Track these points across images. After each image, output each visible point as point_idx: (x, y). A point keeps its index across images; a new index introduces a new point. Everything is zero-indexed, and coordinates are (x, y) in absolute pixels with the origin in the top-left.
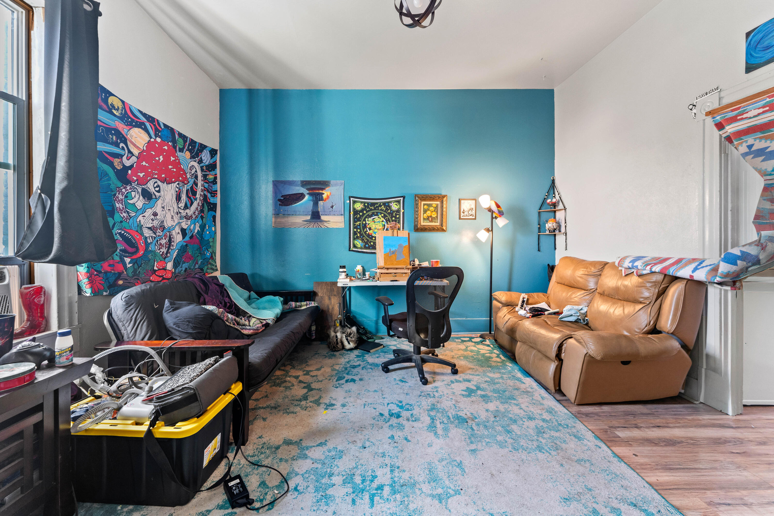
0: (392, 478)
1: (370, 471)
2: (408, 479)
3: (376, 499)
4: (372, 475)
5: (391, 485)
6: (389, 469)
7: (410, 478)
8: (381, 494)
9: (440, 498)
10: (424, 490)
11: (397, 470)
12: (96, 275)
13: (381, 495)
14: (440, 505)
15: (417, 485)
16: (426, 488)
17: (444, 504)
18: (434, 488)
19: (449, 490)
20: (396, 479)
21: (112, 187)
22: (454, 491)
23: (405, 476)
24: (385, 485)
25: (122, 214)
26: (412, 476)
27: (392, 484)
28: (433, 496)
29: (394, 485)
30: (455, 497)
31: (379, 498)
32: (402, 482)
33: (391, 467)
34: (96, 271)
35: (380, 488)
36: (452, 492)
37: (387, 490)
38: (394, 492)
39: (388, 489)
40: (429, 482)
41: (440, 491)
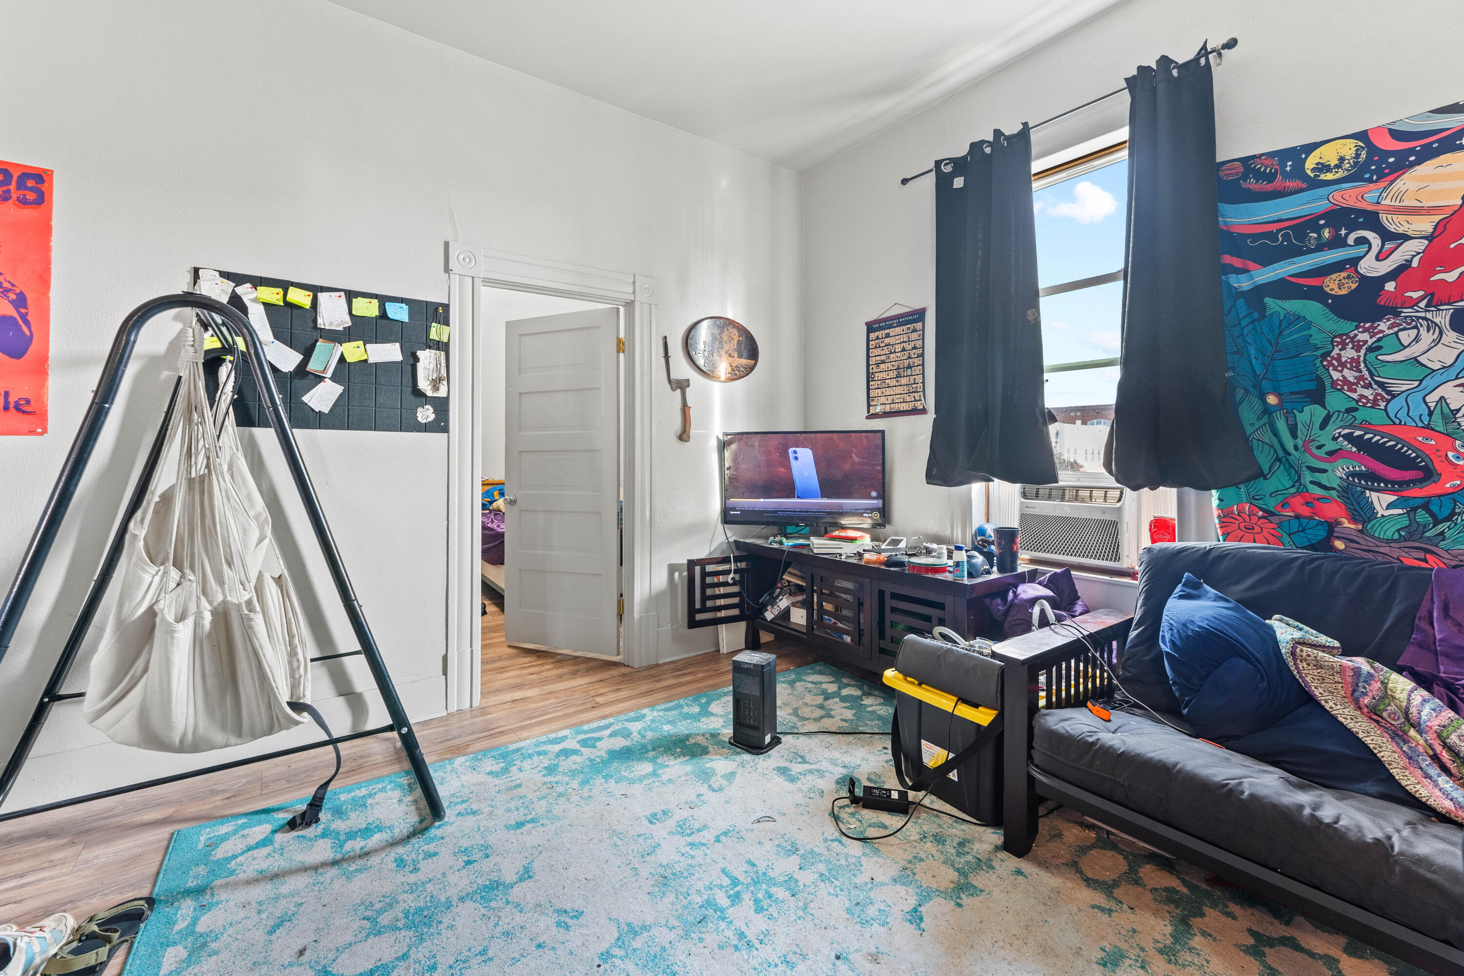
0: (731, 922)
1: (775, 915)
2: (703, 936)
3: (726, 881)
4: (767, 910)
5: (722, 909)
6: (751, 937)
7: (701, 940)
8: (727, 891)
9: (633, 931)
10: (665, 930)
11: (736, 942)
12: (1263, 517)
13: (724, 890)
14: (630, 920)
15: (682, 933)
16: (663, 936)
17: (623, 926)
18: (650, 943)
19: (622, 953)
20: (723, 925)
21: (1317, 338)
22: (613, 956)
23: (712, 939)
24: (733, 905)
25: (1355, 391)
26: (702, 945)
27: (722, 912)
28: (646, 928)
29: (719, 913)
30: (607, 946)
31: (725, 885)
32: (710, 925)
33: (749, 941)
34: (1261, 509)
35: (736, 898)
36: (616, 951)
37: (723, 900)
38: (710, 903)
39: (722, 902)
40: (664, 949)
41: (638, 943)
